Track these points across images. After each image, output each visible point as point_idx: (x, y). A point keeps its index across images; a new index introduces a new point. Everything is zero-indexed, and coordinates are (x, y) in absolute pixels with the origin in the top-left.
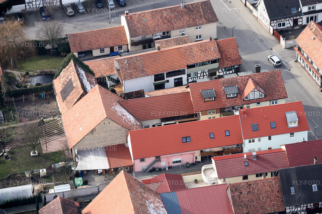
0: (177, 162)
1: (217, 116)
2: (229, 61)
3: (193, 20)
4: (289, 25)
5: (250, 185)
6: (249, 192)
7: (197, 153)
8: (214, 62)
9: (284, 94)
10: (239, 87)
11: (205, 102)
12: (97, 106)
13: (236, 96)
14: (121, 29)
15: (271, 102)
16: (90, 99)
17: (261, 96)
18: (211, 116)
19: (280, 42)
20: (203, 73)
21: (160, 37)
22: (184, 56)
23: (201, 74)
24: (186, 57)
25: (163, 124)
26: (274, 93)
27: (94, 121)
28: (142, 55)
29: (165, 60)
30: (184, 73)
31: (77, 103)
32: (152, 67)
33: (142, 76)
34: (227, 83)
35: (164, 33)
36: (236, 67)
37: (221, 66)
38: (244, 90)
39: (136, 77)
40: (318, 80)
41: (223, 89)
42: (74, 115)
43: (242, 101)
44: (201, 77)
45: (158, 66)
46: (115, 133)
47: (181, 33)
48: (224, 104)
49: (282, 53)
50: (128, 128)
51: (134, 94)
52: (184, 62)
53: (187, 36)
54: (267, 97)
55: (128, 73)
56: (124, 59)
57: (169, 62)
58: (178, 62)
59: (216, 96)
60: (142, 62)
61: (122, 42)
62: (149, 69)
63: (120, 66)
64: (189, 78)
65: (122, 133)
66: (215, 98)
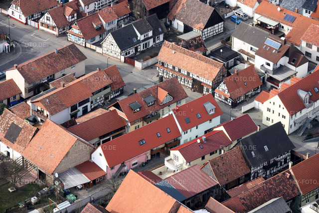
0: (134, 164)
1: (140, 124)
2: (117, 85)
3: (69, 60)
4: (132, 53)
9: (185, 94)
10: (153, 96)
11: (134, 113)
12: (60, 134)
13: (153, 103)
14: (11, 82)
15: (177, 103)
16: (47, 132)
17: (170, 99)
18: (137, 125)
19: (134, 66)
20: (101, 98)
21: (47, 81)
22: (86, 87)
23: (99, 100)
24: (89, 87)
25: (101, 140)
26: (178, 95)
27: (65, 146)
28: (56, 93)
29: (74, 93)
30: (89, 101)
31: (33, 139)
32: (68, 100)
33: (64, 109)
34: (144, 94)
35: (48, 77)
36: (121, 88)
37: (112, 89)
38: (157, 98)
39: (60, 111)
40: (188, 83)
41: (143, 100)
42: (37, 149)
43: (159, 106)
44: (99, 103)
45: (71, 98)
46: (83, 152)
47: (62, 74)
48: (147, 111)
49: (142, 73)
50: (91, 146)
51: (68, 123)
52: (88, 91)
53: (70, 75)
54: (174, 100)
55: (52, 109)
56: (44, 98)
57: (78, 94)
58: (84, 92)
59: (142, 106)
60: (58, 98)
61: (16, 92)
62: (66, 102)
63: (44, 105)
64: (92, 105)
65: (87, 151)
66: (140, 108)
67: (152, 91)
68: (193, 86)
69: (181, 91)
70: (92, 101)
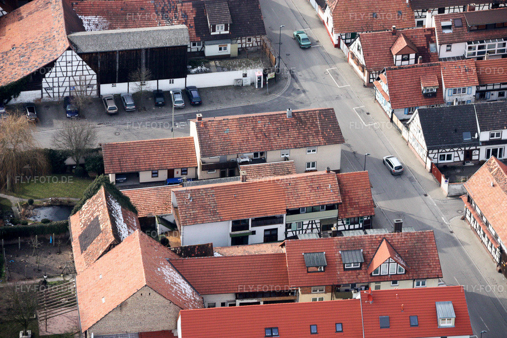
1: (327, 297)
2: (356, 208)
3: (305, 137)
4: (457, 159)
8: (330, 207)
9: (438, 271)
10: (366, 253)
11: (308, 272)
12: (134, 266)
13: (359, 267)
14: (188, 142)
15: (415, 283)
16: (124, 253)
17: (400, 271)
18: (317, 296)
19: (440, 185)
20: (312, 224)
21: (249, 161)
22: (283, 195)
23: (308, 226)
24: (287, 196)
25: (238, 302)
26: (421, 267)
27: (126, 290)
28: (215, 187)
29: (252, 198)
30: (281, 222)
31: (102, 257)
32: (230, 208)
33: (213, 221)
34: (346, 244)
35: (256, 154)
36: (366, 219)
37: (342, 215)
38: (372, 259)
39: (203, 222)
40: (495, 253)
41: (339, 253)
42: (96, 277)
43: (369, 276)
44: (308, 231)
45: (239, 207)
46: (158, 311)
47: (283, 156)
48: (338, 278)
49: (442, 203)
50: (179, 305)
51: (196, 249)
52: (282, 204)
53: (291, 163)
54: (409, 274)
55: (190, 214)
56: (186, 191)
57: (257, 202)
58: (272, 203)
59: (326, 264)
60: (215, 198)
61: (187, 163)
62: (225, 210)
63: (179, 202)
64: (288, 230)
65: (169, 313)
66: (324, 267)
67: (367, 242)
68: (500, 262)
69: (432, 261)
70: (291, 224)
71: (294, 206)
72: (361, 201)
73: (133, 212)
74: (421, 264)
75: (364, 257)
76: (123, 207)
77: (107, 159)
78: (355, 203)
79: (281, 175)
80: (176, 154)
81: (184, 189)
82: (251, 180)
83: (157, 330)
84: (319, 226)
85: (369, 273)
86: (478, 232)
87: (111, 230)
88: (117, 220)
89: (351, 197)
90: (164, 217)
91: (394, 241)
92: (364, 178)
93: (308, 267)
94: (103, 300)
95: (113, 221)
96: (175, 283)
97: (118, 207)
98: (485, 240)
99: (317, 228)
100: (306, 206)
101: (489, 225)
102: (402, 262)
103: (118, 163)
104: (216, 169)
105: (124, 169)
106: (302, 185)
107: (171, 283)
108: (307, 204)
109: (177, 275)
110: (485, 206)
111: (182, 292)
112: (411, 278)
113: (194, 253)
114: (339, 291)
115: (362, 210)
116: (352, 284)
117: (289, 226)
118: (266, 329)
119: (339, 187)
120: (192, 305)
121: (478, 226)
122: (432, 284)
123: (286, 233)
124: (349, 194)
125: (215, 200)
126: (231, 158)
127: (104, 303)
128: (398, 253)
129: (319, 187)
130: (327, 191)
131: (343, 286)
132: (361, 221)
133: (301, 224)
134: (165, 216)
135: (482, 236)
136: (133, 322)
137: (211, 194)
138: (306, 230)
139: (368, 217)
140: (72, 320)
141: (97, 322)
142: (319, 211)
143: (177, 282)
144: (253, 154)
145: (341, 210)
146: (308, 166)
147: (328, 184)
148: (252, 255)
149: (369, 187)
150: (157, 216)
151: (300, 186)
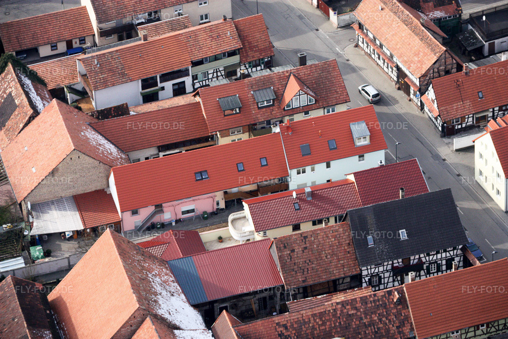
0: (188, 212)
1: (245, 137)
2: (256, 51)
5: (305, 237)
6: (306, 248)
7: (219, 196)
8: (232, 54)
9: (345, 96)
10: (276, 89)
11: (225, 116)
12: (58, 133)
13: (272, 103)
14: (81, 11)
15: (326, 110)
16: (45, 123)
17: (310, 102)
18: (236, 137)
19: (329, 19)
20: (217, 72)
21: (144, 21)
22: (185, 48)
23: (213, 75)
24: (189, 49)
25: (161, 154)
26: (329, 95)
27: (55, 157)
28: (120, 50)
29: (157, 55)
30: (188, 75)
31: (23, 131)
32: (138, 67)
33: (123, 83)
34: (257, 84)
35: (150, 15)
36: (266, 60)
37: (244, 59)
38: (283, 94)
39: (113, 85)
40: (392, 72)
41: (251, 94)
42: (21, 150)
43: (282, 111)
44: (214, 80)
45: (146, 65)
46: (89, 172)
47: (177, 12)
48: (254, 117)
49: (334, 35)
50: (108, 164)
51: (112, 110)
52: (186, 57)
53: (186, 17)
54: (319, 103)
55: (100, 78)
56: (92, 57)
57: (163, 58)
58: (177, 57)
59: (241, 106)
60: (121, 60)
61: (84, 32)
62: (132, 71)
63: (87, 68)
64: (195, 82)
65: (100, 173)
66: (240, 108)
67: (276, 79)
68: (398, 80)
69: (338, 88)
70: (197, 75)
71: (198, 57)
72: (260, 43)
73: (43, 84)
74: (328, 92)
75: (275, 93)
76: (32, 82)
77: (5, 38)
78: (254, 47)
79: (179, 30)
80: (72, 24)
81: (90, 55)
82: (150, 39)
83: (90, 191)
84: (223, 74)
85: (282, 108)
86: (373, 56)
87: (28, 103)
88: (31, 93)
89: (249, 41)
90: (72, 86)
91: (301, 74)
92: (259, 21)
93: (224, 111)
94: (34, 170)
95: (27, 94)
96: (100, 145)
97: (28, 82)
98: (381, 62)
99: (222, 75)
100: (209, 55)
101: (383, 47)
102: (311, 93)
103: (16, 40)
104: (114, 33)
105: (23, 46)
106: (202, 36)
107: (96, 145)
108: (210, 54)
109: (100, 137)
110: (377, 29)
111: (108, 152)
112: (322, 107)
113: (111, 114)
114: (255, 129)
115: (262, 52)
116: (267, 121)
117: (195, 77)
118: (196, 173)
119: (238, 33)
120: (120, 163)
121: (372, 51)
122: (341, 108)
123: (193, 85)
124: (248, 39)
125: (122, 62)
126: (127, 20)
127: (36, 172)
128: (306, 85)
129: (219, 36)
130: (227, 39)
131: (259, 125)
132: (263, 63)
133: (206, 74)
134: (74, 85)
135: (377, 59)
136: (66, 186)
137: (117, 56)
138: (211, 79)
139: (268, 58)
140: (3, 194)
141: (32, 191)
142: (222, 59)
143: (101, 144)
144: (147, 14)
145: (242, 55)
146: (202, 19)
147: (227, 32)
148: (165, 109)
149: (265, 29)
150: (65, 86)
151: (200, 37)
